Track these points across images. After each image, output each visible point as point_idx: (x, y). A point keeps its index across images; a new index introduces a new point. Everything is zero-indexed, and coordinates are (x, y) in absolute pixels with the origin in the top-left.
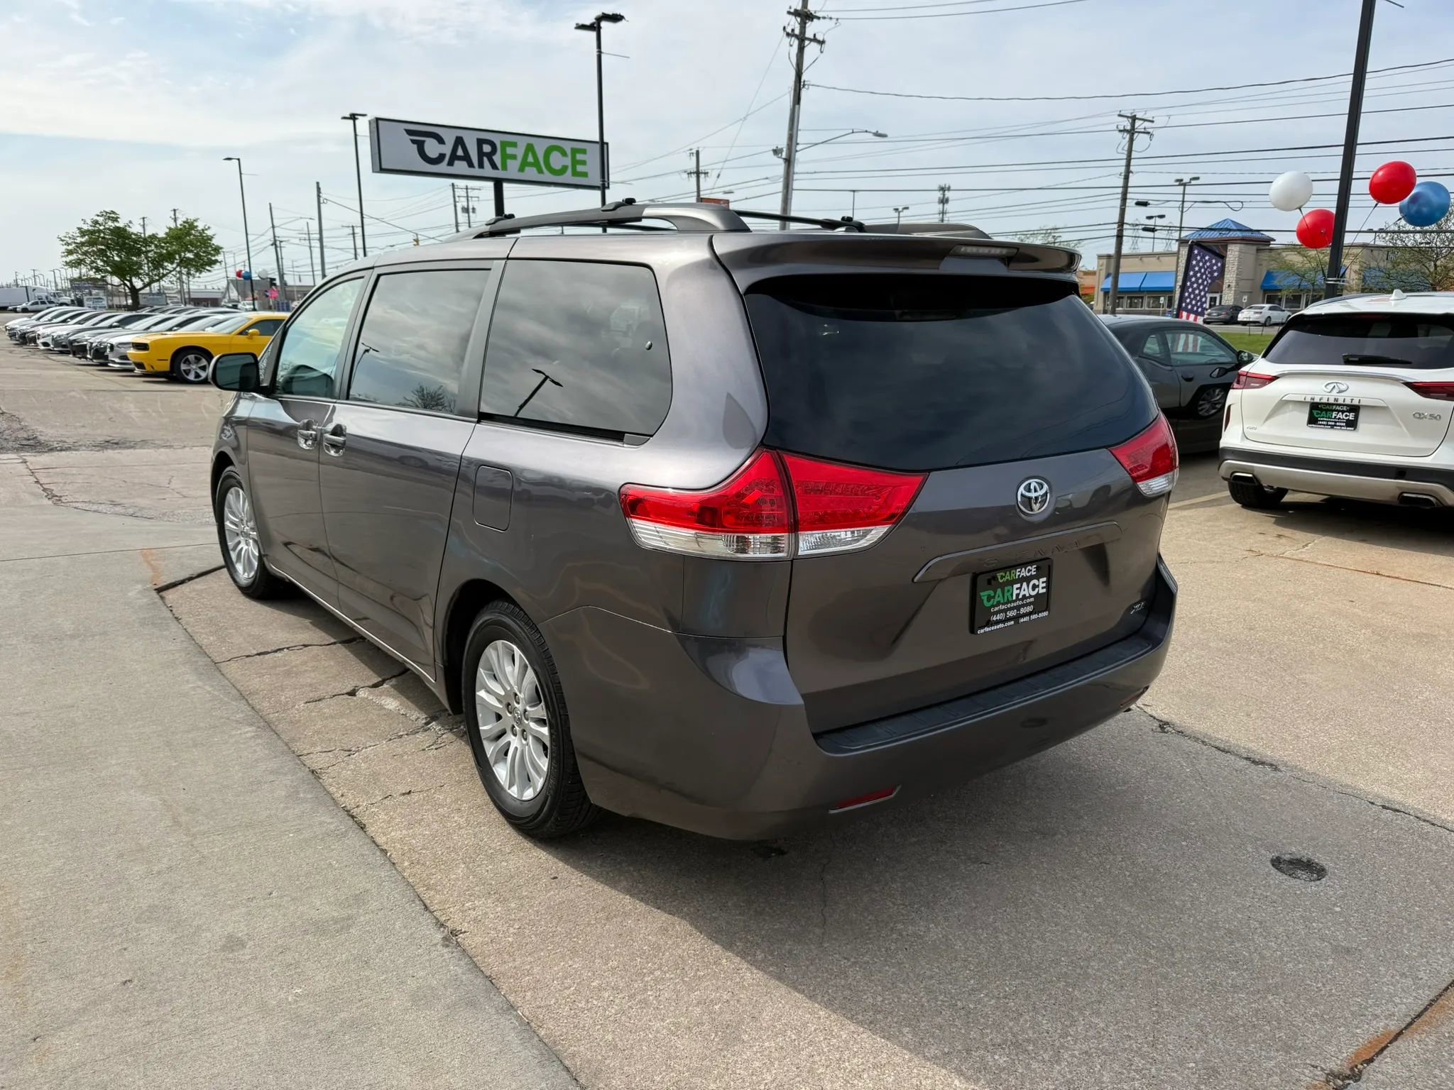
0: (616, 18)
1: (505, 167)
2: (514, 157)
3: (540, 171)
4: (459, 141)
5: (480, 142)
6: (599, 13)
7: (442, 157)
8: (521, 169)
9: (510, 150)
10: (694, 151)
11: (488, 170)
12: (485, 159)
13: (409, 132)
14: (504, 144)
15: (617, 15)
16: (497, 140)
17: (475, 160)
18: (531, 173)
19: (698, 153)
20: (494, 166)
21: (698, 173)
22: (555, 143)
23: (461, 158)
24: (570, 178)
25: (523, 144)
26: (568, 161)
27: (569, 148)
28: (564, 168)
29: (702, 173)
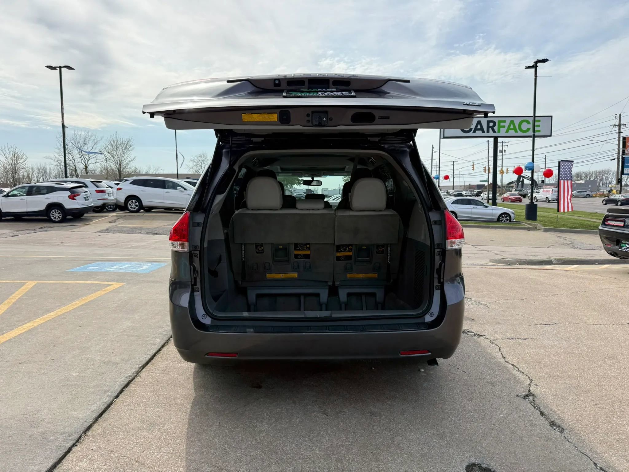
0: (544, 61)
1: (499, 131)
2: (504, 127)
3: (516, 131)
4: (479, 123)
5: (489, 122)
6: (536, 60)
7: (470, 130)
8: (507, 132)
9: (502, 124)
10: (618, 115)
11: (491, 133)
12: (490, 129)
14: (499, 122)
15: (544, 59)
16: (496, 120)
17: (485, 130)
18: (512, 133)
19: (620, 115)
20: (494, 131)
21: (620, 126)
22: (524, 120)
23: (479, 130)
24: (531, 133)
25: (508, 121)
26: (531, 126)
27: (531, 120)
28: (529, 129)
29: (622, 125)
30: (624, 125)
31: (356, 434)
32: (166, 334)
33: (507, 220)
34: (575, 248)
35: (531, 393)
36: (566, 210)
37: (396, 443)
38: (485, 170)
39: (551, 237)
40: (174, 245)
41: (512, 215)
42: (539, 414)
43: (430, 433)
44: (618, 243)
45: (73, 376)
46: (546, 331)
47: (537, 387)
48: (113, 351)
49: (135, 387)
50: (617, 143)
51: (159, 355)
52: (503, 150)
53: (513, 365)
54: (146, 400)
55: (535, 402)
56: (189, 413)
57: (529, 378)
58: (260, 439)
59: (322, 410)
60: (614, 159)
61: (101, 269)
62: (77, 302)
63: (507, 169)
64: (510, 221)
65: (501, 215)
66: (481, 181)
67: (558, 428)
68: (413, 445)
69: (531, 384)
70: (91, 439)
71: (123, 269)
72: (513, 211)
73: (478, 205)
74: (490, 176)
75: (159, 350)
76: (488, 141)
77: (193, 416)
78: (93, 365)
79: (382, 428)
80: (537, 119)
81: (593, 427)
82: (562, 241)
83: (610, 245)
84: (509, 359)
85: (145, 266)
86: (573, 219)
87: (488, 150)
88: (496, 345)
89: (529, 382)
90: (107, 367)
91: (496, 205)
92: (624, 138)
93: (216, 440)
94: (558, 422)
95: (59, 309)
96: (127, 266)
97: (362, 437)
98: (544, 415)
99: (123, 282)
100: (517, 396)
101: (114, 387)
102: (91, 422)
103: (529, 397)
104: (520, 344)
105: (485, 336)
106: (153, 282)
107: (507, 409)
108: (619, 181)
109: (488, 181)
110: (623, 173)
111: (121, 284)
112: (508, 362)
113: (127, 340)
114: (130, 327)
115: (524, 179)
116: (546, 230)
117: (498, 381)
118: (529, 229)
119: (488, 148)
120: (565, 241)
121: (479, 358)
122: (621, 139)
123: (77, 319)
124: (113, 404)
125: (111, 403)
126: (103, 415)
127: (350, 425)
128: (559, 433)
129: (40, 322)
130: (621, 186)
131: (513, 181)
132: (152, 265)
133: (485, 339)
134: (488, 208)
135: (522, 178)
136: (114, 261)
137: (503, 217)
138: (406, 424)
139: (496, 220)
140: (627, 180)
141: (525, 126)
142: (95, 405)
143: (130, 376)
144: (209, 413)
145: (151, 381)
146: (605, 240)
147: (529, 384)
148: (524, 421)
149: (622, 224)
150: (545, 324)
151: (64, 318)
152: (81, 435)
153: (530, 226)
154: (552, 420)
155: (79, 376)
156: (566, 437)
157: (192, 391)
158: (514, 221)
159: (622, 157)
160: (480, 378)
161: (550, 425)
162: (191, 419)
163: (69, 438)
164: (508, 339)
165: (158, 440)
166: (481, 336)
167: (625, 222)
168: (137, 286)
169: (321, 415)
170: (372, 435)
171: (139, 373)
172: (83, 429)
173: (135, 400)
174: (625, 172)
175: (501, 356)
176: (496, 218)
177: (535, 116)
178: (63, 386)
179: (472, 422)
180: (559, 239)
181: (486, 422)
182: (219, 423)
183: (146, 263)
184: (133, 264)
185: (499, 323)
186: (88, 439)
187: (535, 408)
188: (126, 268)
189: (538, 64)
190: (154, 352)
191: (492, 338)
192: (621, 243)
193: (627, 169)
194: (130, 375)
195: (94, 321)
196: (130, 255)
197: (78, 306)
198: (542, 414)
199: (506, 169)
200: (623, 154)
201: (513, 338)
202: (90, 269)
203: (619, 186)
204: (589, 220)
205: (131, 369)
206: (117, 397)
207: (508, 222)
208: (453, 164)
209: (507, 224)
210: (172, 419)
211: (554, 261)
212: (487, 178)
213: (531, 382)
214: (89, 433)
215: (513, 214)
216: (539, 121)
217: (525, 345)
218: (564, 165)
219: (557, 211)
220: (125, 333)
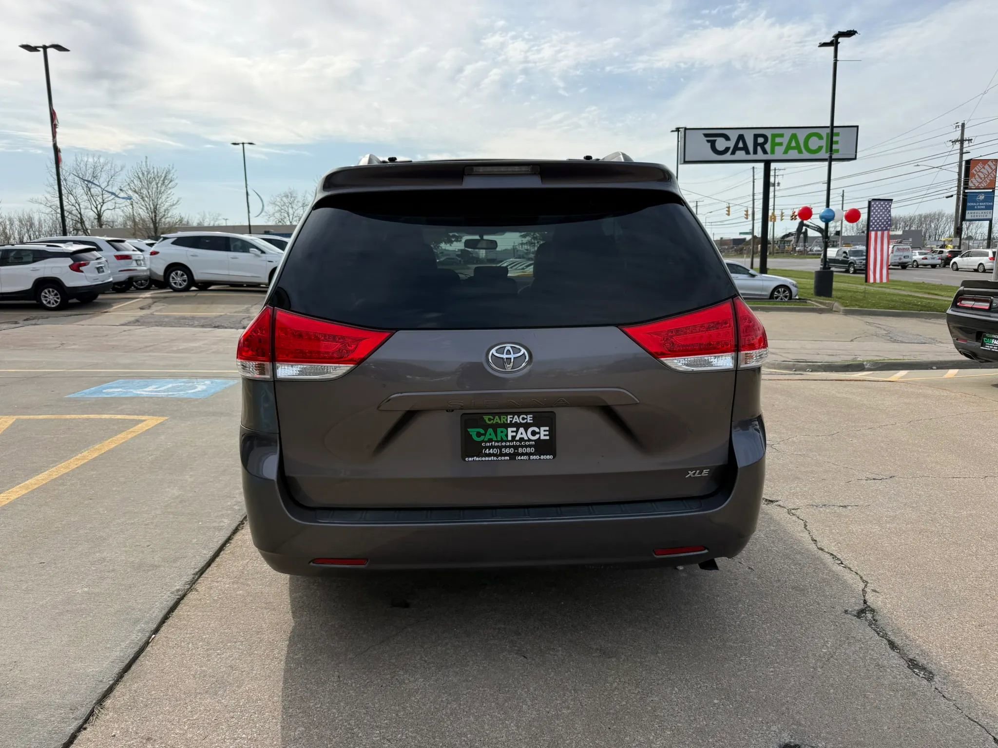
0: (850, 34)
1: (773, 152)
2: (781, 144)
3: (800, 152)
4: (741, 137)
5: (756, 137)
6: (836, 32)
7: (727, 149)
8: (786, 152)
9: (778, 140)
10: (960, 124)
11: (760, 155)
12: (759, 148)
13: (706, 135)
14: (774, 136)
15: (851, 31)
16: (769, 133)
17: (751, 149)
18: (793, 154)
19: (963, 125)
20: (765, 152)
21: (962, 141)
22: (813, 131)
23: (741, 149)
24: (824, 154)
25: (788, 134)
26: (824, 143)
27: (825, 133)
28: (820, 148)
29: (966, 140)
30: (969, 140)
31: (579, 692)
32: (239, 510)
33: (786, 297)
34: (895, 341)
35: (869, 607)
36: (878, 280)
37: (650, 708)
38: (747, 215)
39: (856, 323)
40: (246, 367)
41: (794, 289)
42: (888, 647)
43: (707, 687)
44: (979, 336)
45: (78, 593)
46: (877, 490)
47: (878, 594)
48: (148, 543)
49: (189, 611)
50: (957, 170)
51: (229, 548)
52: (776, 182)
53: (832, 554)
54: (207, 636)
55: (878, 623)
56: (283, 658)
57: (861, 578)
58: (411, 707)
59: (515, 646)
60: (952, 196)
61: (126, 393)
62: (85, 453)
63: (782, 213)
64: (790, 298)
65: (776, 289)
66: (741, 233)
67: (922, 673)
68: (680, 711)
69: (866, 589)
70: (111, 714)
71: (164, 391)
72: (794, 282)
73: (740, 273)
74: (755, 225)
75: (229, 540)
76: (753, 168)
77: (292, 665)
78: (113, 570)
79: (622, 680)
80: (835, 130)
81: (982, 669)
82: (872, 329)
83: (965, 341)
84: (824, 543)
85: (201, 386)
86: (889, 294)
87: (754, 182)
88: (798, 518)
89: (862, 585)
90: (139, 574)
91: (766, 273)
92: (968, 162)
93: (334, 711)
94: (922, 661)
95: (53, 467)
96: (170, 386)
97: (589, 698)
98: (896, 647)
99: (163, 416)
100: (846, 612)
101: (151, 612)
102: (111, 682)
103: (866, 614)
104: (839, 516)
105: (777, 501)
106: (214, 414)
107: (833, 638)
108: (958, 231)
109: (752, 233)
110: (963, 218)
111: (161, 419)
112: (822, 550)
113: (172, 522)
114: (177, 497)
115: (808, 229)
116: (847, 313)
117: (811, 585)
118: (821, 311)
119: (754, 179)
120: (878, 329)
121: (773, 542)
122: (964, 163)
123: (85, 485)
124: (151, 644)
125: (147, 643)
126: (133, 667)
127: (566, 674)
128: (925, 682)
129: (21, 492)
130: (961, 240)
131: (790, 233)
132: (212, 383)
133: (779, 507)
134: (756, 278)
135: (804, 228)
136: (149, 378)
137: (779, 292)
138: (664, 670)
139: (768, 297)
140: (968, 229)
141: (814, 143)
142: (118, 649)
143: (178, 590)
144: (320, 657)
145: (216, 598)
146: (954, 330)
147: (863, 590)
148: (864, 659)
149: (986, 306)
150: (874, 479)
151: (63, 484)
152: (94, 708)
153: (823, 307)
154: (911, 657)
155: (89, 594)
156: (940, 689)
157: (289, 616)
158: (797, 297)
159: (964, 192)
160: (779, 581)
161: (909, 667)
162: (288, 671)
163: (71, 716)
164: (817, 506)
165: (232, 714)
166: (772, 501)
167: (991, 303)
168: (189, 423)
169: (515, 656)
170: (606, 693)
171: (194, 583)
172: (96, 696)
173: (188, 636)
174: (968, 216)
175: (810, 538)
176: (768, 293)
177: (832, 127)
178: (60, 614)
179: (776, 665)
180: (869, 327)
181: (799, 663)
182: (339, 677)
183: (203, 380)
184: (180, 383)
185: (799, 478)
186: (106, 715)
187: (878, 634)
188: (168, 390)
189: (840, 40)
190: (221, 542)
191: (791, 506)
192: (985, 337)
193: (970, 211)
194: (178, 588)
195: (114, 489)
196: (175, 366)
197: (86, 461)
198: (892, 645)
199: (780, 213)
200: (965, 188)
201: (825, 505)
202: (107, 393)
203: (958, 239)
204: (913, 294)
205: (181, 576)
206: (156, 631)
207: (786, 300)
208: (697, 206)
209: (786, 303)
210: (254, 672)
211: (866, 365)
212: (751, 228)
213: (866, 586)
214: (108, 703)
215: (796, 287)
216: (838, 134)
217: (846, 516)
218: (877, 206)
219: (864, 281)
220: (169, 510)
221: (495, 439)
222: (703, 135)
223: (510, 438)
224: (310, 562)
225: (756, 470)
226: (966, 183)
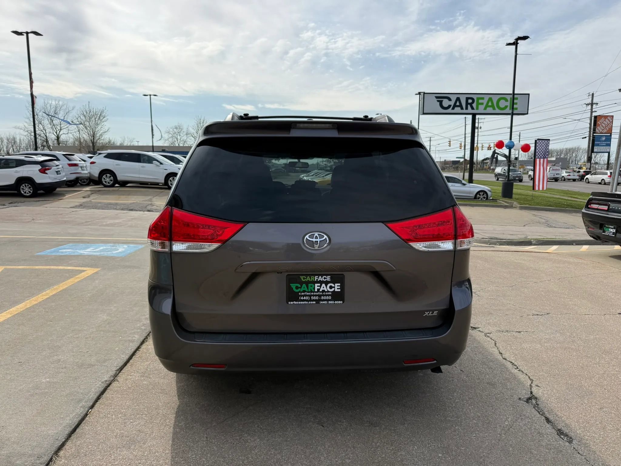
0: (525, 38)
1: (477, 109)
2: (482, 104)
3: (494, 109)
4: (458, 99)
5: (467, 99)
6: (517, 37)
7: (450, 106)
8: (485, 109)
9: (480, 101)
10: (591, 94)
11: (470, 110)
12: (469, 106)
13: (437, 97)
14: (478, 99)
15: (525, 36)
16: (475, 97)
17: (464, 106)
18: (490, 110)
19: (593, 94)
20: (473, 108)
21: (592, 104)
22: (502, 96)
23: (458, 106)
24: (508, 111)
25: (487, 98)
26: (508, 104)
27: (509, 98)
28: (506, 107)
29: (594, 104)
30: (596, 104)
31: (356, 449)
32: (145, 329)
33: (484, 198)
34: (551, 227)
35: (534, 396)
36: (541, 189)
37: (400, 459)
38: (461, 146)
39: (527, 215)
40: (153, 244)
41: (489, 193)
42: (545, 421)
43: (435, 446)
44: (602, 227)
45: (43, 382)
46: (539, 322)
47: (539, 388)
48: (87, 350)
49: (113, 394)
50: (589, 122)
51: (138, 354)
52: (479, 127)
53: (511, 362)
54: (124, 410)
55: (539, 406)
56: (172, 425)
57: (529, 377)
58: (252, 457)
59: (317, 419)
60: (586, 137)
61: (74, 252)
62: (47, 292)
63: (483, 146)
64: (487, 199)
65: (479, 193)
66: (457, 158)
67: (566, 438)
68: (418, 461)
69: (532, 385)
70: (63, 461)
71: (98, 252)
72: (490, 189)
73: (456, 183)
74: (466, 152)
75: (138, 348)
76: (465, 118)
77: (178, 430)
78: (65, 368)
79: (383, 441)
80: (515, 96)
81: (602, 436)
82: (537, 219)
83: (593, 229)
84: (506, 356)
85: (121, 249)
86: (547, 197)
87: (465, 126)
88: (491, 339)
89: (529, 382)
90: (82, 370)
91: (472, 183)
92: (596, 117)
93: (204, 459)
94: (565, 430)
95: (28, 300)
96: (102, 248)
97: (362, 452)
98: (550, 422)
99: (98, 268)
100: (520, 399)
101: (89, 395)
102: (63, 440)
103: (532, 400)
104: (516, 338)
105: (478, 328)
106: (129, 267)
107: (512, 415)
108: (589, 159)
109: (464, 157)
110: (592, 151)
111: (96, 270)
112: (505, 359)
113: (103, 337)
114: (106, 321)
115: (498, 155)
116: (521, 208)
117: (498, 382)
118: (506, 207)
119: (465, 125)
120: (540, 219)
121: (476, 354)
122: (593, 118)
123: (47, 312)
124: (88, 416)
125: (86, 415)
126: (77, 430)
127: (348, 437)
128: (567, 444)
129: (7, 316)
130: (591, 164)
131: (487, 158)
132: (128, 247)
133: (479, 332)
134: (466, 186)
135: (496, 155)
136: (88, 243)
137: (480, 195)
138: (408, 435)
139: (473, 198)
140: (595, 157)
141: (502, 104)
142: (68, 418)
143: (106, 381)
144: (195, 425)
145: (130, 386)
146: (586, 222)
147: (530, 385)
148: (530, 429)
149: (606, 208)
150: (538, 315)
151: (34, 312)
152: (52, 456)
153: (507, 204)
154: (559, 428)
155: (50, 383)
156: (576, 448)
157: (176, 398)
158: (491, 198)
159: (593, 135)
160: (479, 379)
161: (558, 434)
162: (175, 433)
163: (38, 462)
164: (502, 332)
165: (139, 461)
166: (475, 328)
167: (609, 206)
168: (113, 272)
169: (317, 425)
170: (372, 450)
171: (116, 376)
172: (54, 449)
173: (112, 410)
174: (595, 150)
175: (498, 352)
176: (473, 195)
177: (514, 94)
178: (32, 395)
179: (477, 432)
180: (535, 218)
181: (491, 431)
182: (207, 438)
183: (123, 245)
184: (108, 246)
185: (492, 314)
186: (60, 461)
187: (539, 413)
188: (101, 251)
189: (519, 41)
190: (133, 350)
191: (487, 331)
192: (605, 227)
193: (596, 147)
194: (106, 379)
195: (66, 315)
196: (105, 235)
197: (48, 296)
198: (548, 420)
199: (481, 146)
200: (593, 133)
201: (507, 331)
202: (62, 252)
203: (589, 164)
204: (562, 197)
205: (108, 372)
206: (92, 407)
207: (485, 200)
208: (430, 140)
209: (484, 202)
210: (154, 434)
211: (533, 241)
212: (463, 155)
213: (532, 383)
214: (61, 453)
215: (490, 191)
216: (517, 99)
217: (520, 338)
218: (540, 143)
219: (532, 188)
220: (101, 329)
221: (307, 290)
222: (435, 98)
223: (316, 290)
224: (190, 366)
225: (467, 312)
226: (594, 130)
